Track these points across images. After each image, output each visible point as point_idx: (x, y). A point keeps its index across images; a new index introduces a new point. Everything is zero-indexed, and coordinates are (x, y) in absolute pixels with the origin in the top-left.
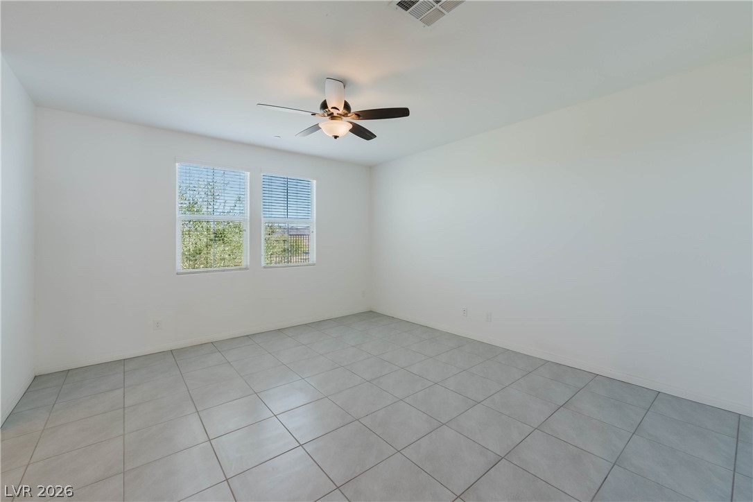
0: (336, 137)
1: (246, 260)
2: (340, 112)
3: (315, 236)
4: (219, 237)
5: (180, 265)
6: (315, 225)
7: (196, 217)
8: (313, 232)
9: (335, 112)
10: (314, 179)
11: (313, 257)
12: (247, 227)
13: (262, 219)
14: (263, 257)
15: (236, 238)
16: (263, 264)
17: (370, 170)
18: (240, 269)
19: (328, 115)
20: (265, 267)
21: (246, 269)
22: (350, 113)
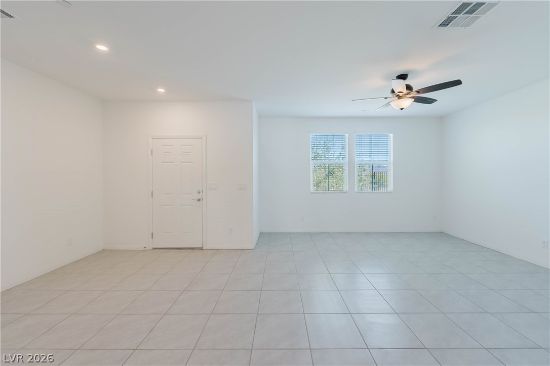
0: (402, 109)
1: (346, 188)
2: (404, 93)
3: (392, 173)
4: (331, 173)
5: (312, 189)
6: (392, 165)
7: (318, 162)
8: (390, 170)
9: (401, 94)
10: (391, 133)
11: (391, 187)
12: (346, 167)
13: (356, 162)
14: (356, 186)
15: (339, 174)
16: (356, 190)
17: (441, 119)
18: (343, 193)
19: (396, 96)
20: (357, 192)
21: (346, 193)
22: (412, 91)
